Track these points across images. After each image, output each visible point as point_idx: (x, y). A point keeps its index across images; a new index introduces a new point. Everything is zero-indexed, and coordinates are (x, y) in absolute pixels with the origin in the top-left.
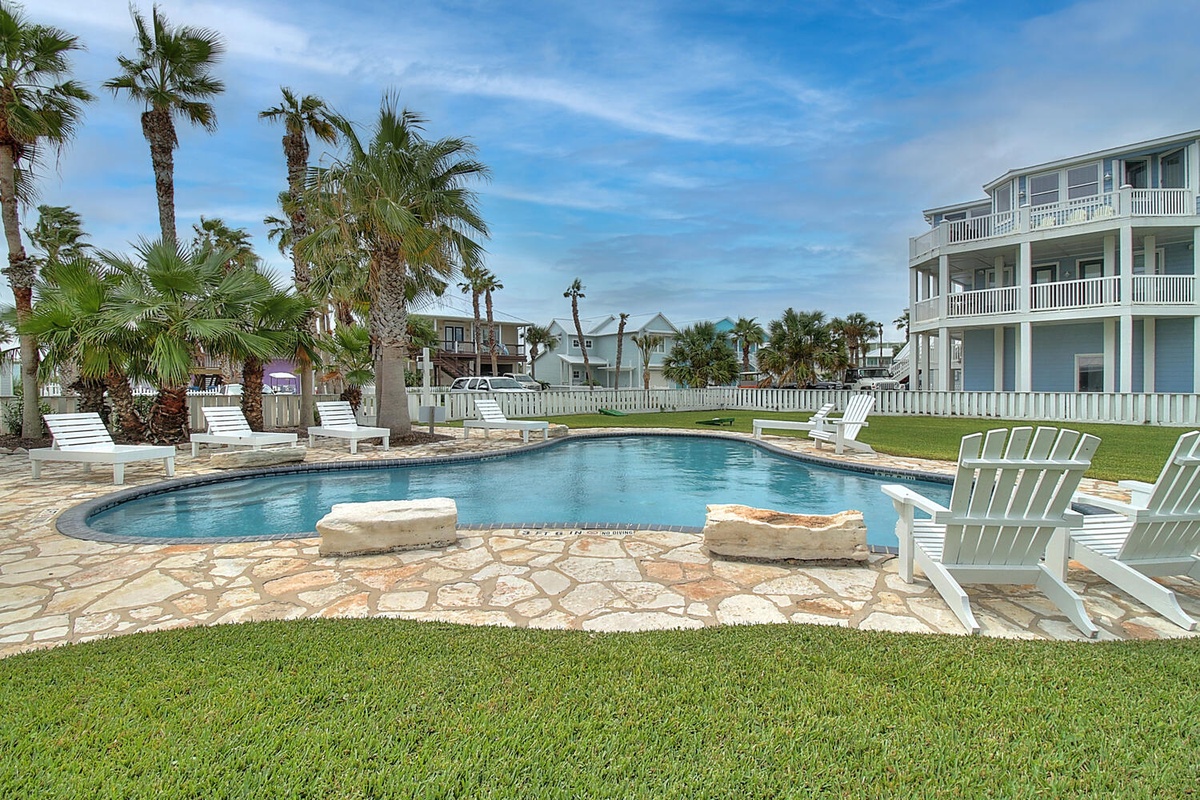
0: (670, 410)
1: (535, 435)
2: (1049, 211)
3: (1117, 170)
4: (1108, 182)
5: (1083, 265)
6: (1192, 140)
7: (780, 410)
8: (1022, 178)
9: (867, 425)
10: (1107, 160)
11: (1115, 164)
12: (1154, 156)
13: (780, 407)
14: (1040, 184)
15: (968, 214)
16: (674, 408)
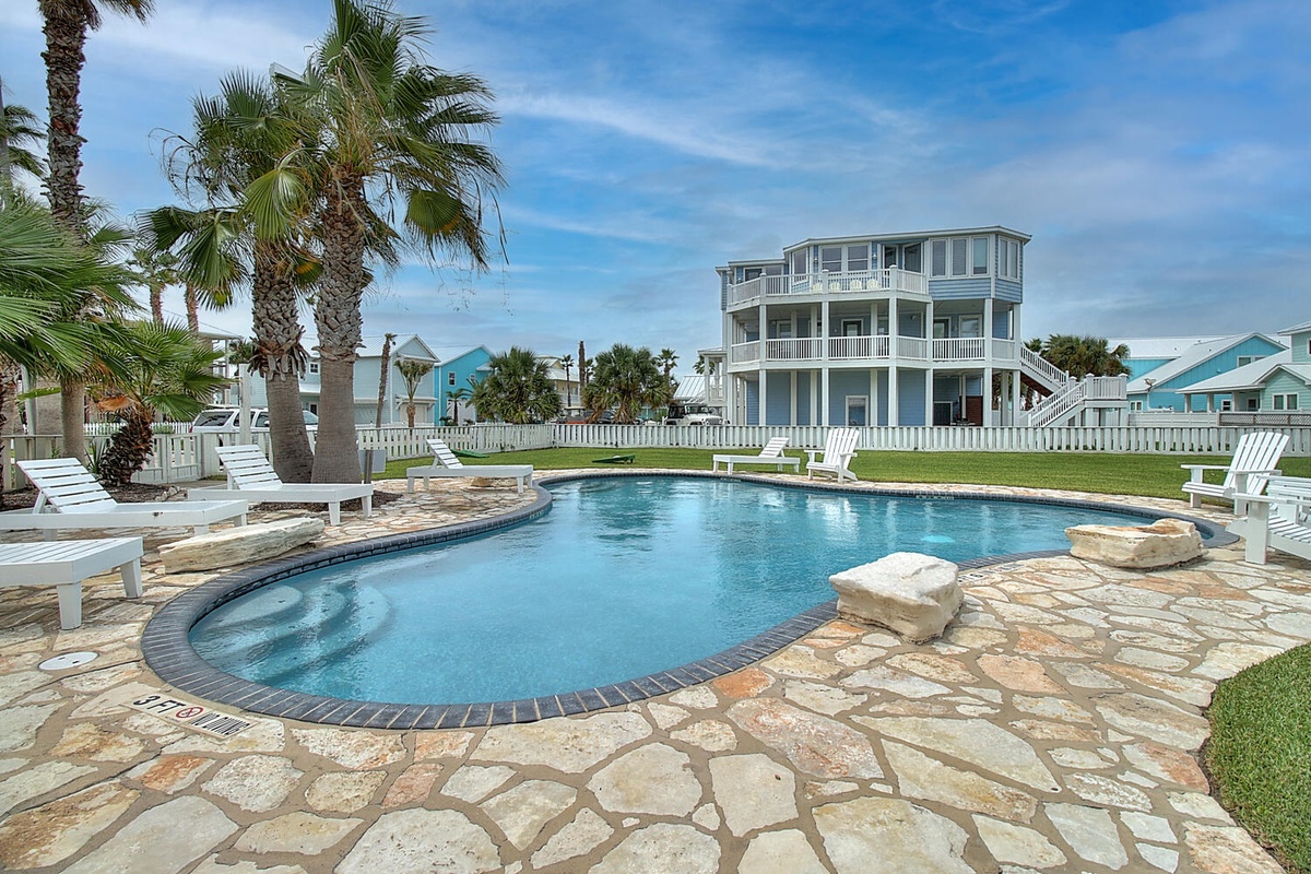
0: (510, 450)
1: (504, 483)
2: (836, 277)
3: (880, 253)
4: (874, 260)
5: (846, 324)
6: (927, 238)
7: (620, 446)
8: (816, 246)
9: (856, 455)
10: (875, 242)
11: (879, 246)
12: (900, 246)
13: (619, 442)
14: (829, 255)
15: (764, 269)
16: (512, 447)
